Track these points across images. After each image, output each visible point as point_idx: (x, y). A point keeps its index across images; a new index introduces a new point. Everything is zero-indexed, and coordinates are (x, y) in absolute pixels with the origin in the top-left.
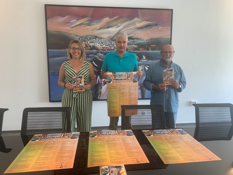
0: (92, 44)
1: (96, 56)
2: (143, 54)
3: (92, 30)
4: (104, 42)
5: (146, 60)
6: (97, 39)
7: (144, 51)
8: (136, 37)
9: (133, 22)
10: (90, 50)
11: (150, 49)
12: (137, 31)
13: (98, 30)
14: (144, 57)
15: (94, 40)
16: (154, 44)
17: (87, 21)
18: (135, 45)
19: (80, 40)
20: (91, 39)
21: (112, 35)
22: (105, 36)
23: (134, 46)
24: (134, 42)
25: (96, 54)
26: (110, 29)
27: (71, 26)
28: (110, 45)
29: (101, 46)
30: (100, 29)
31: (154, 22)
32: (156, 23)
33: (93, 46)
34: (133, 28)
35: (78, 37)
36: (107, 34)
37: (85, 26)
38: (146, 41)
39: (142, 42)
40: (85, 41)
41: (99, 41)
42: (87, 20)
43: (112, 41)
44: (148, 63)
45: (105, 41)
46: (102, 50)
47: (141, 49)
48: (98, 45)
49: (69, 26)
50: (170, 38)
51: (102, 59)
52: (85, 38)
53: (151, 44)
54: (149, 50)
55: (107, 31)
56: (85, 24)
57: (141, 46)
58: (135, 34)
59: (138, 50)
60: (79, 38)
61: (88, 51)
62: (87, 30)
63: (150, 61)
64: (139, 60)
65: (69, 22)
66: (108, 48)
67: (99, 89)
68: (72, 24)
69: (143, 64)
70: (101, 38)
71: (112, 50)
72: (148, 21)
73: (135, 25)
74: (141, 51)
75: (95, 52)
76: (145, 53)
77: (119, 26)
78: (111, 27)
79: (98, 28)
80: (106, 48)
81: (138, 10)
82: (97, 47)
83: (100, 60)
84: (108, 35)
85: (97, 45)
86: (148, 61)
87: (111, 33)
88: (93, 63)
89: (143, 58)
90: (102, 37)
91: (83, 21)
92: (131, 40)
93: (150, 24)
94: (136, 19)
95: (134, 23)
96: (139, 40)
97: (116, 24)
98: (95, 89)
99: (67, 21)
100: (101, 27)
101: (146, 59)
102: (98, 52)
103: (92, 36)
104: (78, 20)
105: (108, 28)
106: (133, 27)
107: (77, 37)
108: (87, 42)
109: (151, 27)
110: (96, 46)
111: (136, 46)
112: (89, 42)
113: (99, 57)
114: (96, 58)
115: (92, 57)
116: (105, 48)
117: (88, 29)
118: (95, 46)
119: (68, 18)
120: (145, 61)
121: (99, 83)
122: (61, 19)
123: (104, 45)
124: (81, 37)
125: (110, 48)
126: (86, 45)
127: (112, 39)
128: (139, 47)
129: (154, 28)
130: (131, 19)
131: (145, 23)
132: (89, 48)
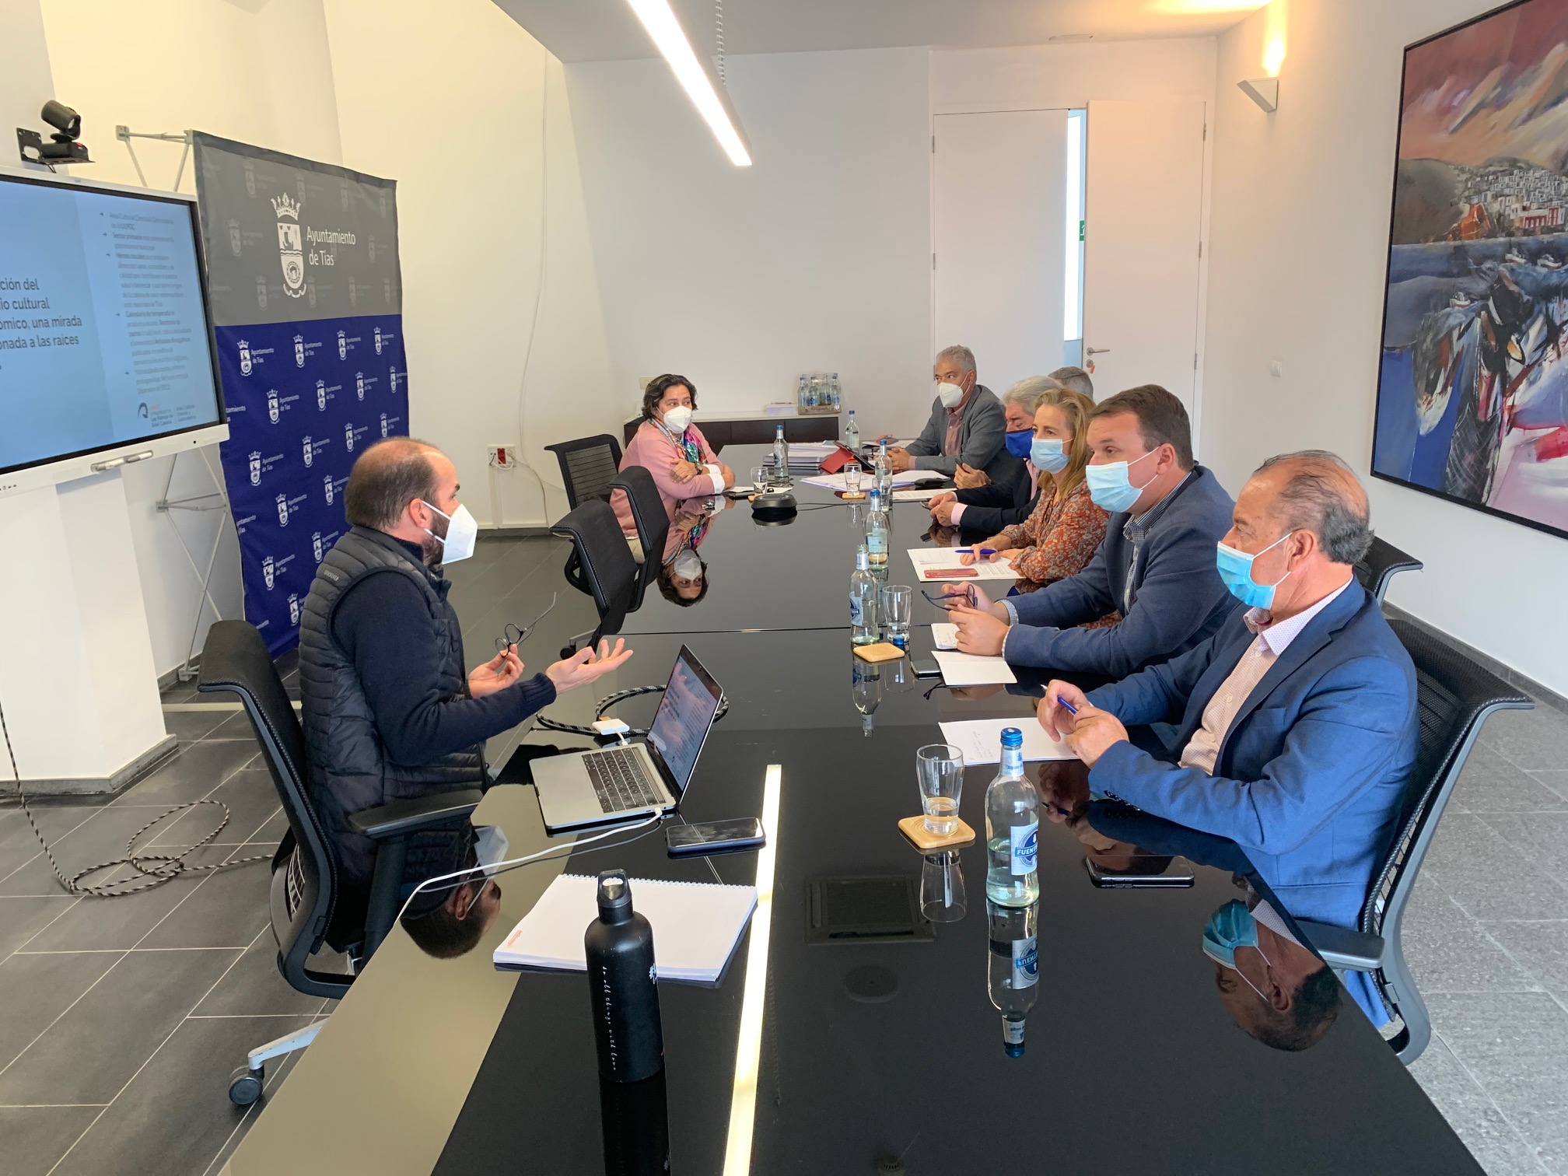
0: (1496, 207)
1: (1501, 268)
3: (1507, 129)
6: (1515, 172)
10: (1488, 237)
13: (1525, 121)
15: (1506, 179)
17: (1495, 88)
21: (1565, 141)
22: (1543, 153)
25: (1504, 260)
26: (1562, 110)
27: (1452, 128)
28: (1555, 203)
29: (1524, 209)
30: (1530, 116)
33: (1500, 215)
36: (1551, 139)
37: (1487, 116)
40: (1478, 192)
42: (1496, 81)
43: (1563, 174)
45: (1540, 178)
46: (1526, 233)
48: (1514, 211)
49: (1447, 128)
51: (1516, 283)
52: (1481, 176)
55: (1551, 120)
56: (1489, 104)
60: (1467, 181)
61: (1483, 241)
62: (1493, 132)
65: (1449, 110)
66: (1545, 217)
67: (1490, 450)
68: (1457, 115)
70: (1530, 167)
71: (1555, 230)
75: (1500, 244)
79: (1526, 111)
80: (1538, 222)
82: (1512, 217)
83: (1513, 288)
84: (1551, 147)
85: (1513, 207)
87: (1563, 130)
88: (1491, 303)
90: (1530, 161)
91: (1486, 90)
98: (1480, 443)
99: (1446, 102)
100: (1534, 103)
102: (1510, 248)
103: (1501, 161)
104: (1472, 88)
107: (1461, 177)
108: (1486, 197)
110: (1508, 212)
112: (1489, 198)
113: (1512, 270)
114: (1500, 279)
115: (1491, 274)
116: (1534, 218)
117: (1493, 127)
118: (1504, 216)
119: (1448, 90)
121: (1494, 418)
122: (1433, 99)
123: (1534, 206)
124: (1473, 175)
125: (1553, 217)
126: (1480, 209)
127: (1563, 164)
132: (1487, 224)
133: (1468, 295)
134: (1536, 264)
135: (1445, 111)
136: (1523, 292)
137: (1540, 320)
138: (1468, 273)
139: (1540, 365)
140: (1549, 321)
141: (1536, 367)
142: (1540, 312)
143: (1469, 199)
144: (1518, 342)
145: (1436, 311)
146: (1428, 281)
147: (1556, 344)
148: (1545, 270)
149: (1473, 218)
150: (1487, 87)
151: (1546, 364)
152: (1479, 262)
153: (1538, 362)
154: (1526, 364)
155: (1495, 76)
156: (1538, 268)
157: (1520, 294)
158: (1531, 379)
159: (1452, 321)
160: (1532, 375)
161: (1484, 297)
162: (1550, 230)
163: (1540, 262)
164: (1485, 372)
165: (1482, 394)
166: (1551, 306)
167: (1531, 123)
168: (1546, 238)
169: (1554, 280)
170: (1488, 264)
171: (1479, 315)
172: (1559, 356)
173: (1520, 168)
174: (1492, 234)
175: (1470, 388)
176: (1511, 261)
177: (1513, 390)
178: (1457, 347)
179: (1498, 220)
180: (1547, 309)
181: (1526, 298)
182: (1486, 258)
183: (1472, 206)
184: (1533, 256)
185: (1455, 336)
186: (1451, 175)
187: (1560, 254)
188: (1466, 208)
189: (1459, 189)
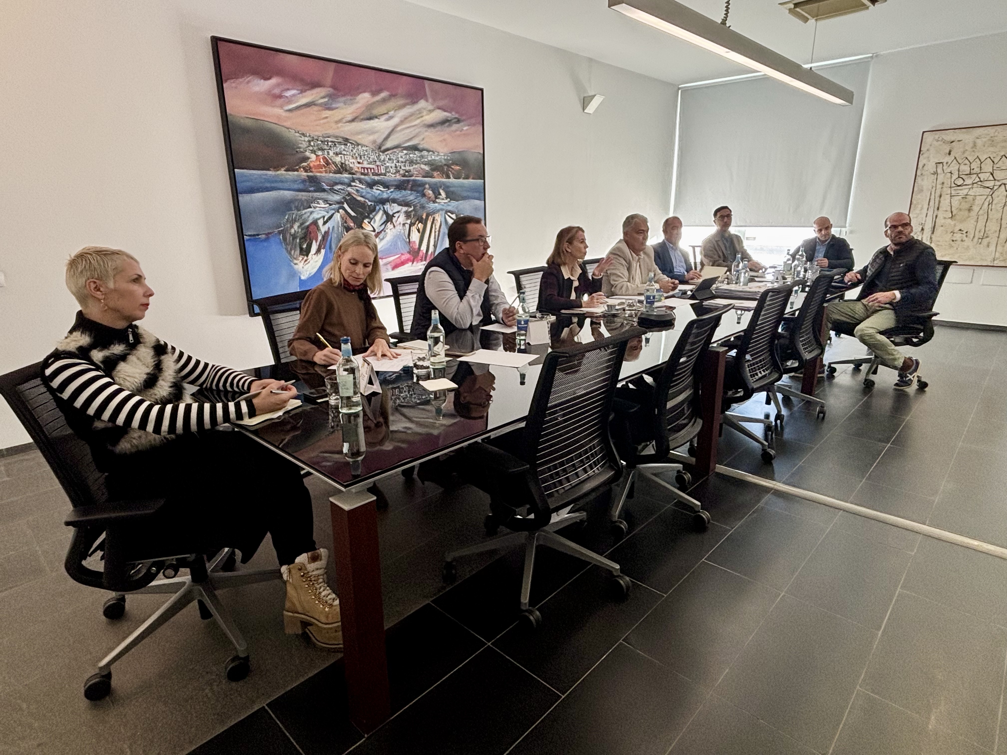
0: (338, 159)
1: (349, 189)
2: (441, 187)
3: (337, 122)
4: (364, 155)
5: (446, 201)
6: (349, 144)
8: (425, 145)
9: (418, 110)
10: (335, 173)
11: (451, 176)
12: (426, 131)
13: (350, 122)
14: (443, 194)
15: (343, 147)
16: (457, 165)
17: (323, 98)
18: (425, 164)
19: (310, 145)
20: (335, 145)
21: (379, 138)
22: (366, 139)
23: (423, 166)
24: (422, 157)
25: (349, 185)
26: (374, 123)
27: (287, 108)
28: (378, 163)
29: (359, 163)
30: (353, 120)
31: (454, 115)
32: (457, 116)
33: (342, 163)
34: (419, 124)
35: (307, 139)
36: (370, 135)
37: (319, 111)
38: (443, 157)
39: (437, 158)
40: (323, 150)
41: (354, 151)
42: (323, 94)
43: (381, 151)
44: (449, 208)
45: (366, 151)
46: (362, 174)
47: (435, 174)
48: (352, 163)
49: (281, 107)
50: (482, 152)
51: (362, 197)
52: (322, 142)
53: (453, 164)
54: (449, 178)
55: (368, 126)
56: (321, 105)
57: (435, 167)
58: (423, 139)
59: (432, 177)
60: (309, 141)
62: (325, 121)
63: (454, 203)
64: (434, 199)
65: (280, 97)
66: (373, 169)
68: (290, 102)
69: (442, 210)
70: (358, 144)
71: (381, 174)
72: (445, 111)
73: (422, 117)
74: (438, 179)
75: (346, 178)
76: (444, 184)
77: (391, 118)
78: (376, 117)
79: (350, 118)
80: (369, 170)
81: (426, 81)
82: (351, 165)
84: (371, 138)
85: (350, 161)
86: (449, 202)
87: (376, 132)
89: (440, 194)
90: (359, 142)
91: (313, 96)
92: (416, 152)
93: (448, 117)
94: (422, 104)
95: (420, 113)
96: (431, 153)
97: (385, 112)
99: (277, 91)
100: (355, 115)
101: (447, 198)
102: (353, 180)
103: (337, 137)
104: (302, 91)
105: (370, 118)
106: (418, 121)
107: (303, 138)
108: (328, 152)
109: (450, 126)
110: (347, 163)
111: (427, 168)
112: (331, 153)
113: (357, 191)
114: (349, 194)
115: (342, 191)
116: (367, 169)
117: (326, 118)
118: (345, 165)
119: (278, 85)
120: (445, 203)
122: (260, 85)
123: (365, 162)
124: (312, 139)
125: (378, 169)
126: (324, 158)
127: (380, 148)
128: (433, 170)
129: (455, 127)
130: (414, 103)
131: (439, 115)
132: (333, 167)
134: (372, 188)
136: (367, 201)
138: (324, 190)
139: (385, 231)
141: (383, 232)
142: (380, 209)
143: (313, 152)
144: (369, 223)
147: (392, 222)
148: (378, 192)
149: (320, 162)
150: (316, 95)
154: (377, 232)
156: (374, 190)
157: (365, 201)
158: (381, 237)
160: (381, 236)
162: (377, 175)
163: (375, 187)
166: (385, 207)
167: (354, 124)
168: (376, 178)
169: (385, 196)
171: (338, 212)
172: (394, 226)
173: (351, 143)
174: (339, 172)
176: (355, 186)
178: (323, 229)
179: (341, 166)
180: (384, 208)
181: (369, 203)
182: (337, 184)
183: (317, 156)
185: (320, 222)
186: (292, 135)
187: (386, 186)
188: (313, 157)
189: (304, 145)
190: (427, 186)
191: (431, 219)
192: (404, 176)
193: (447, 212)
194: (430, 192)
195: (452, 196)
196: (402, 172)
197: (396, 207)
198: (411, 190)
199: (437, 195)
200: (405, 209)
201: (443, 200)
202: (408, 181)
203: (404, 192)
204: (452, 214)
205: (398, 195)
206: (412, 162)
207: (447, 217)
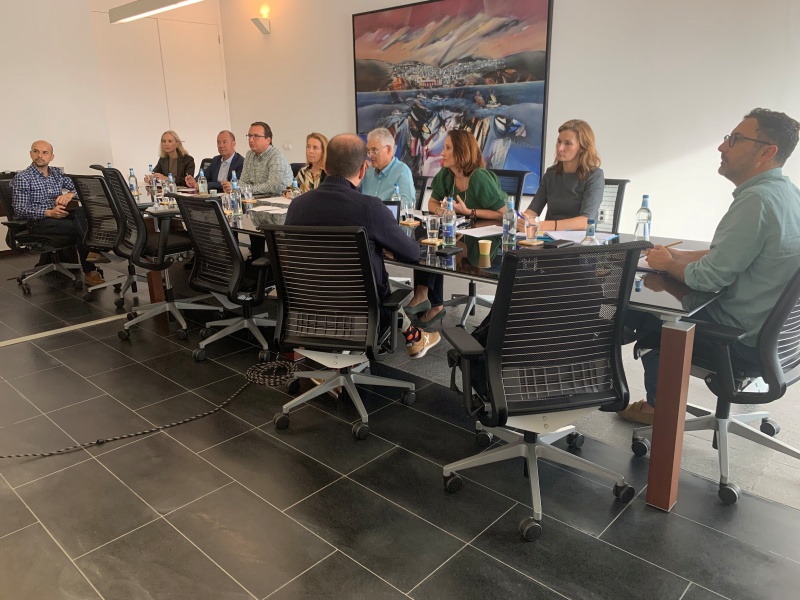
0: (410, 78)
3: (411, 51)
4: (428, 72)
6: (417, 66)
7: (492, 85)
8: (479, 55)
9: (474, 23)
10: (407, 89)
11: (504, 81)
12: (481, 41)
13: (419, 48)
14: (494, 99)
15: (414, 68)
16: (512, 68)
17: (404, 35)
18: (478, 73)
19: (394, 71)
20: (409, 68)
21: (439, 56)
22: (430, 60)
23: (476, 75)
24: (476, 66)
26: (437, 45)
27: (383, 48)
28: (437, 77)
29: (423, 79)
30: (422, 46)
31: (513, 17)
32: (516, 18)
33: (412, 81)
34: (474, 36)
35: (392, 67)
36: (433, 55)
37: (402, 45)
38: (497, 63)
39: (489, 65)
40: (401, 73)
41: (421, 71)
42: (403, 33)
43: (440, 67)
44: (500, 113)
45: (429, 69)
46: (425, 87)
47: (487, 80)
48: (419, 80)
49: (380, 48)
50: (545, 50)
52: (401, 67)
53: (506, 68)
54: (502, 82)
55: (432, 49)
56: (402, 41)
57: (488, 74)
58: (477, 49)
59: (483, 83)
60: (394, 68)
62: (404, 51)
63: (505, 108)
65: (380, 41)
66: (433, 82)
68: (385, 44)
70: (424, 64)
71: (439, 86)
72: (502, 17)
73: (478, 29)
74: (489, 85)
77: (451, 36)
78: (439, 40)
79: (419, 45)
82: (418, 82)
83: (422, 107)
84: (433, 58)
85: (418, 78)
87: (438, 52)
88: (412, 113)
89: (491, 100)
90: (424, 62)
92: (470, 63)
93: (505, 22)
94: (479, 16)
95: (476, 26)
96: (484, 61)
97: (446, 33)
99: (378, 39)
100: (423, 42)
101: (497, 103)
102: (418, 93)
103: (410, 62)
104: (392, 34)
105: (434, 42)
106: (474, 34)
107: (390, 67)
108: (404, 75)
109: (507, 30)
110: (415, 80)
111: (479, 76)
112: (406, 75)
114: (415, 104)
116: (429, 83)
117: (405, 49)
118: (414, 82)
119: (379, 34)
121: (419, 154)
122: (371, 37)
123: (428, 78)
124: (396, 66)
125: (437, 82)
126: (402, 80)
127: (439, 64)
128: (485, 77)
129: (512, 30)
130: (471, 17)
131: (496, 22)
132: (406, 85)
133: (400, 110)
135: (379, 42)
137: (436, 118)
138: (400, 102)
140: (440, 118)
143: (396, 75)
145: (385, 116)
146: (380, 106)
149: (399, 82)
150: (400, 34)
151: (441, 133)
152: (404, 98)
153: (437, 133)
155: (403, 30)
159: (394, 121)
161: (409, 111)
162: (437, 87)
164: (413, 138)
165: (413, 146)
167: (423, 49)
168: (435, 90)
169: (441, 104)
170: (409, 99)
173: (420, 65)
174: (409, 88)
175: (406, 145)
177: (427, 143)
179: (412, 83)
182: (408, 97)
183: (398, 78)
184: (430, 96)
185: (396, 126)
186: (385, 66)
187: (442, 95)
188: (395, 78)
189: (390, 71)
190: (478, 93)
191: (479, 123)
192: (457, 85)
193: (496, 117)
194: (481, 98)
195: (503, 99)
196: (456, 82)
197: (448, 113)
198: (463, 97)
199: (487, 100)
200: (456, 114)
201: (493, 104)
202: (461, 90)
203: (456, 100)
204: (502, 118)
205: (451, 102)
206: (465, 72)
207: (497, 122)
